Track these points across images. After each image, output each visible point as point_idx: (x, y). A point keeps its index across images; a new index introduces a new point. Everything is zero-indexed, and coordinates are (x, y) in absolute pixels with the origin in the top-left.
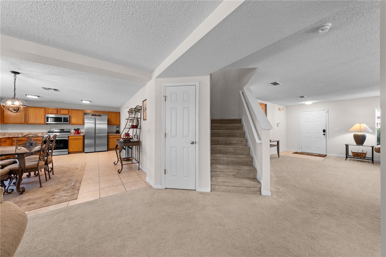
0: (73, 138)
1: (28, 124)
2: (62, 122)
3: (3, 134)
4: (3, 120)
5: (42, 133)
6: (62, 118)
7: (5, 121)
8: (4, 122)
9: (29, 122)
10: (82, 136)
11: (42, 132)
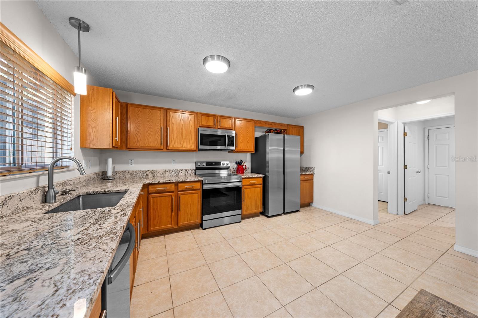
0: (248, 184)
1: (169, 150)
2: (225, 145)
3: (121, 174)
4: (125, 142)
5: (186, 170)
6: (225, 136)
7: (131, 144)
8: (129, 146)
9: (171, 147)
10: (261, 179)
11: (186, 168)
